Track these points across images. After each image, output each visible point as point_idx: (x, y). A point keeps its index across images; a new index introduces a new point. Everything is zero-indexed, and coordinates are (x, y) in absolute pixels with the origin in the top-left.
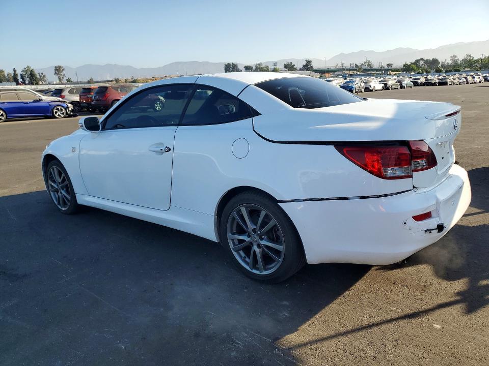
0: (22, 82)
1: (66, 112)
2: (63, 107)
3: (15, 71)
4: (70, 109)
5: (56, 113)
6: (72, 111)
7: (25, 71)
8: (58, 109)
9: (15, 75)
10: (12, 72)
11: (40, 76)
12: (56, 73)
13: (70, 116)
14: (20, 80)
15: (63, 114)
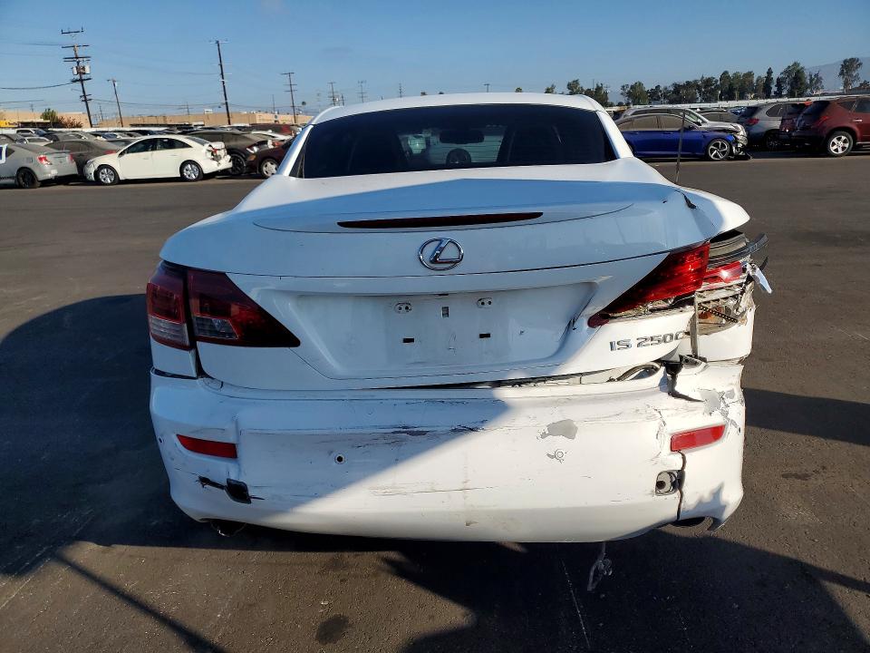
0: (775, 93)
1: (731, 150)
2: (727, 141)
3: (770, 72)
4: (740, 145)
5: (712, 151)
6: (744, 149)
7: (788, 71)
8: (717, 145)
9: (769, 78)
10: (764, 74)
11: (811, 80)
12: (842, 73)
13: (738, 158)
14: (774, 89)
15: (724, 153)
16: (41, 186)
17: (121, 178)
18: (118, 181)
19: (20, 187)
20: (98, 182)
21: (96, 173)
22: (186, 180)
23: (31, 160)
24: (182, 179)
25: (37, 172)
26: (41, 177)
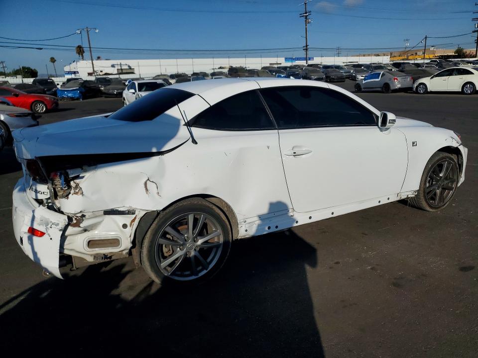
16: (392, 92)
17: (429, 90)
18: (426, 92)
19: (383, 92)
20: (417, 92)
21: (417, 87)
22: (466, 94)
23: (390, 79)
24: (462, 92)
25: (391, 86)
26: (392, 88)
